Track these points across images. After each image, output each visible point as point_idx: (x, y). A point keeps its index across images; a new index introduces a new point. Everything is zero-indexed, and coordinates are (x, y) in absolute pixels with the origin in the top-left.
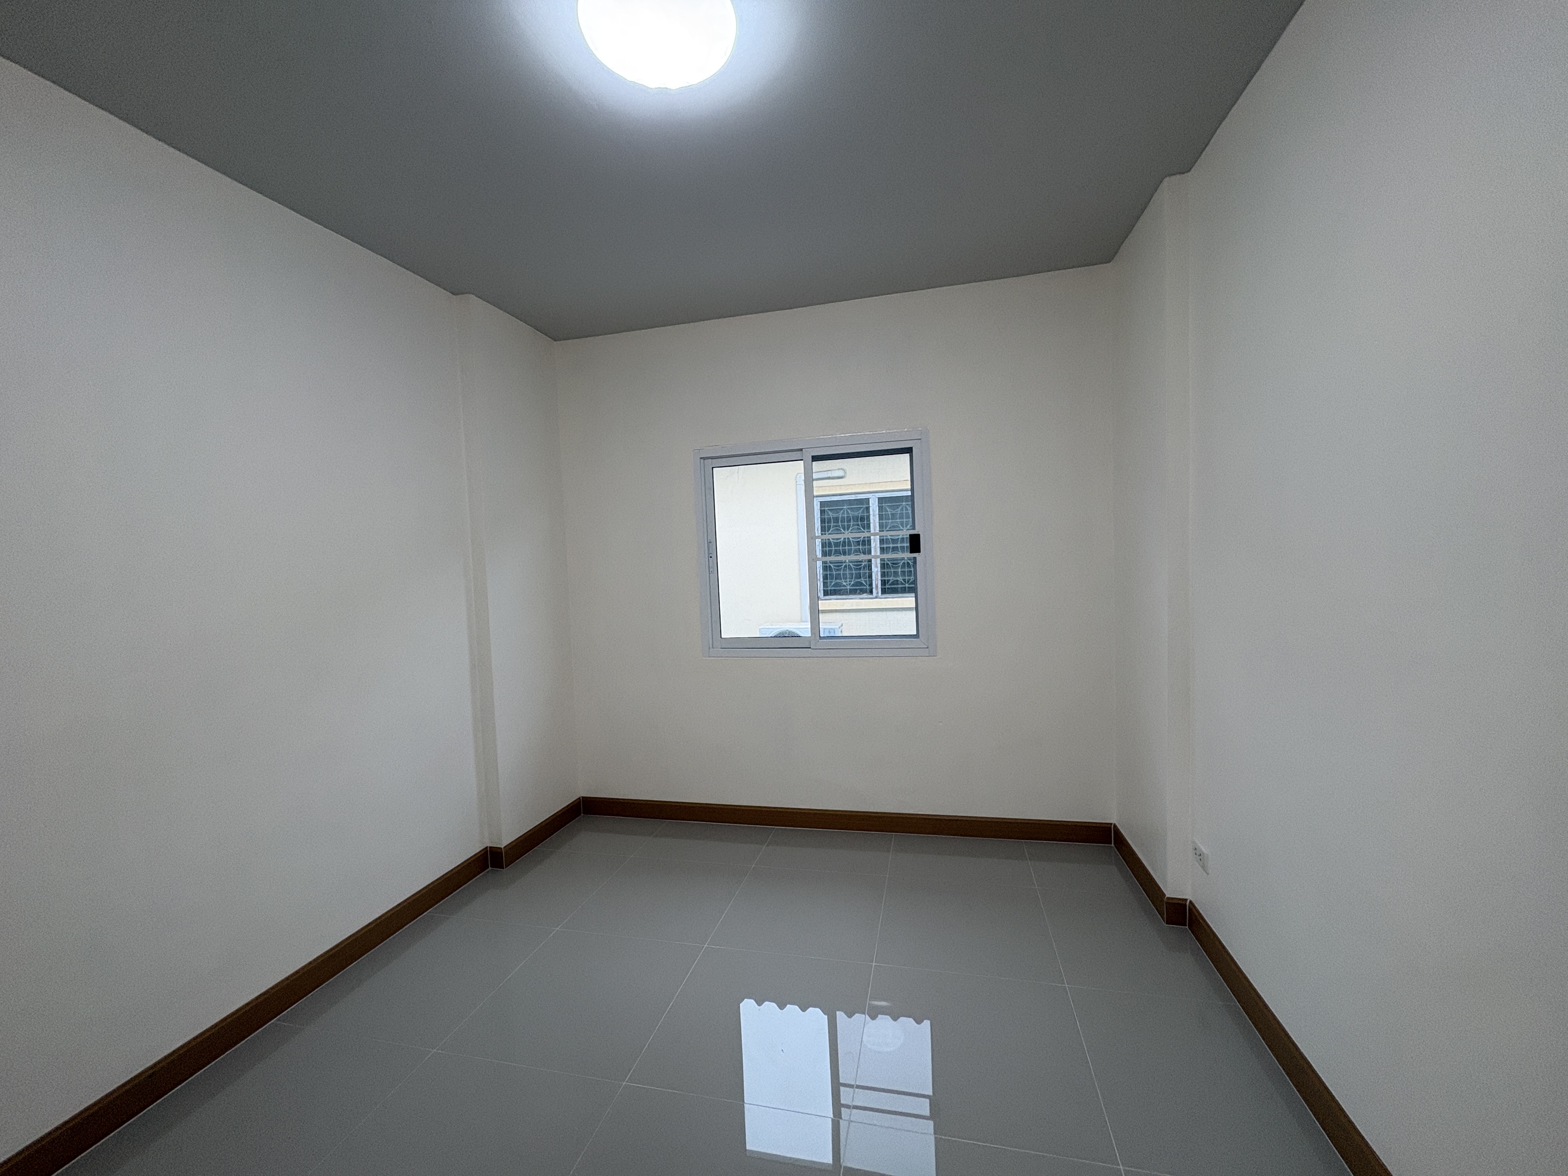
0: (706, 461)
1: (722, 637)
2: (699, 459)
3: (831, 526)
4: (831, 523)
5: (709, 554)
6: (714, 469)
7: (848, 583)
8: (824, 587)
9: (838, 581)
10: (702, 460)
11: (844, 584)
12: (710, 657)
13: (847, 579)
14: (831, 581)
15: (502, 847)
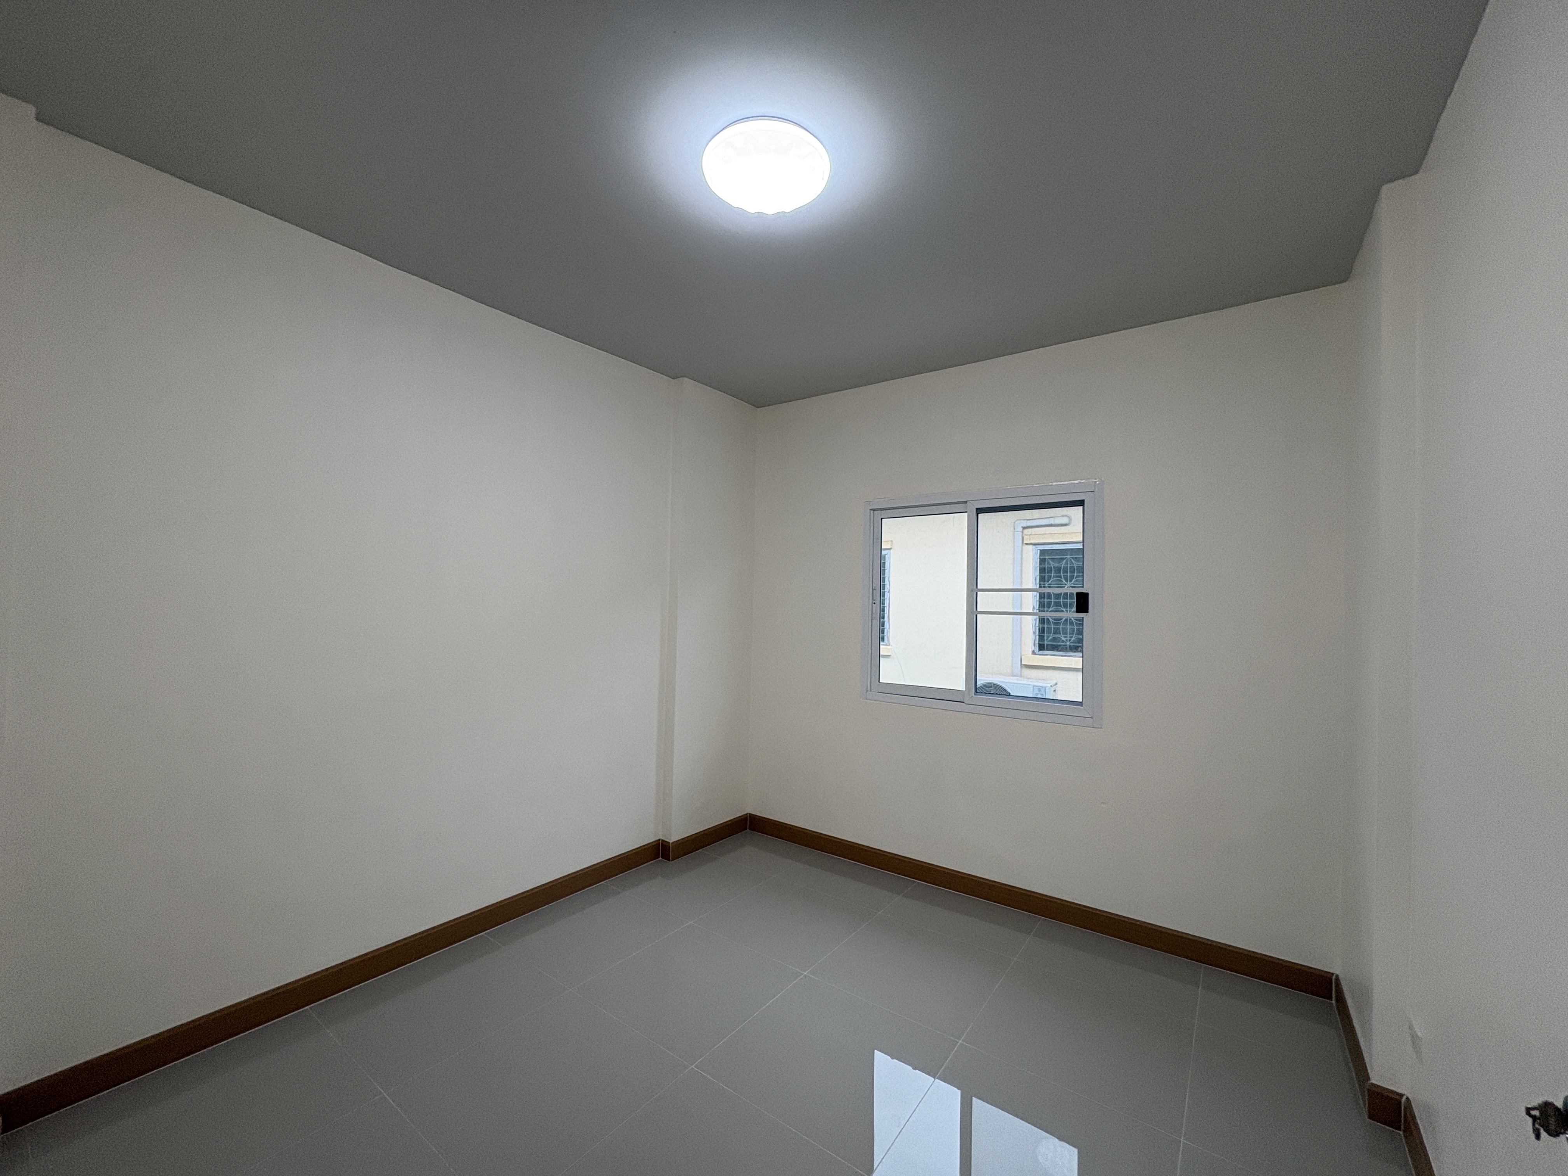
0: (876, 512)
1: (881, 681)
2: (869, 510)
3: (1051, 576)
4: (1051, 573)
5: (873, 599)
6: (883, 520)
7: (1068, 639)
8: (1039, 641)
9: (1056, 636)
10: (872, 512)
11: (1063, 639)
12: (866, 699)
13: (1067, 634)
14: (1048, 635)
15: (671, 842)
